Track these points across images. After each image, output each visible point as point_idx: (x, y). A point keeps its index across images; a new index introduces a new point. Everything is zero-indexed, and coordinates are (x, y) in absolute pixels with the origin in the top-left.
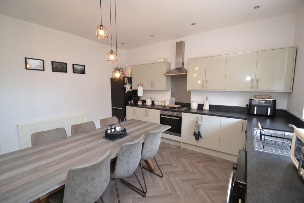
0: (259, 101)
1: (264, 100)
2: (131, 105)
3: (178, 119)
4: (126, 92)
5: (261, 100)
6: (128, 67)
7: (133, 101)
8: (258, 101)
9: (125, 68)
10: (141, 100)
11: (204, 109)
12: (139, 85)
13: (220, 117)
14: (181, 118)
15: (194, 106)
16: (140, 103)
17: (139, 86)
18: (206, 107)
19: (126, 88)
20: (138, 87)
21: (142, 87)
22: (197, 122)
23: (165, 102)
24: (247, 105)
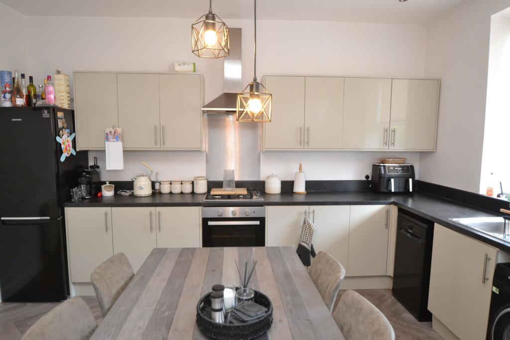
0: (394, 167)
1: (400, 167)
2: (82, 203)
3: (258, 223)
4: (63, 159)
5: (396, 167)
6: (59, 72)
7: (83, 187)
8: (392, 168)
9: (49, 78)
10: (110, 183)
11: (294, 191)
12: (110, 137)
13: (349, 206)
14: (262, 220)
15: (274, 187)
16: (108, 193)
17: (107, 139)
18: (300, 188)
19: (63, 146)
20: (107, 143)
21: (122, 141)
22: (305, 223)
23: (193, 183)
24: (367, 177)
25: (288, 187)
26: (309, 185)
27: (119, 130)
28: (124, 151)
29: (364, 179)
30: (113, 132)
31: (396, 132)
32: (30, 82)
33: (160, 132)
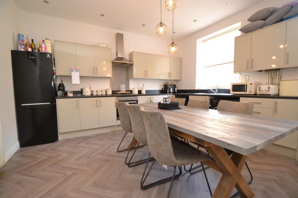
4: (54, 77)
6: (47, 39)
9: (43, 41)
15: (136, 92)
16: (70, 95)
17: (73, 71)
18: (144, 92)
20: (72, 73)
21: (79, 72)
22: (150, 101)
23: (106, 91)
24: (162, 89)
25: (140, 92)
26: (146, 91)
27: (78, 67)
28: (80, 76)
29: (161, 89)
30: (75, 68)
31: (172, 74)
32: (32, 42)
33: (95, 69)
